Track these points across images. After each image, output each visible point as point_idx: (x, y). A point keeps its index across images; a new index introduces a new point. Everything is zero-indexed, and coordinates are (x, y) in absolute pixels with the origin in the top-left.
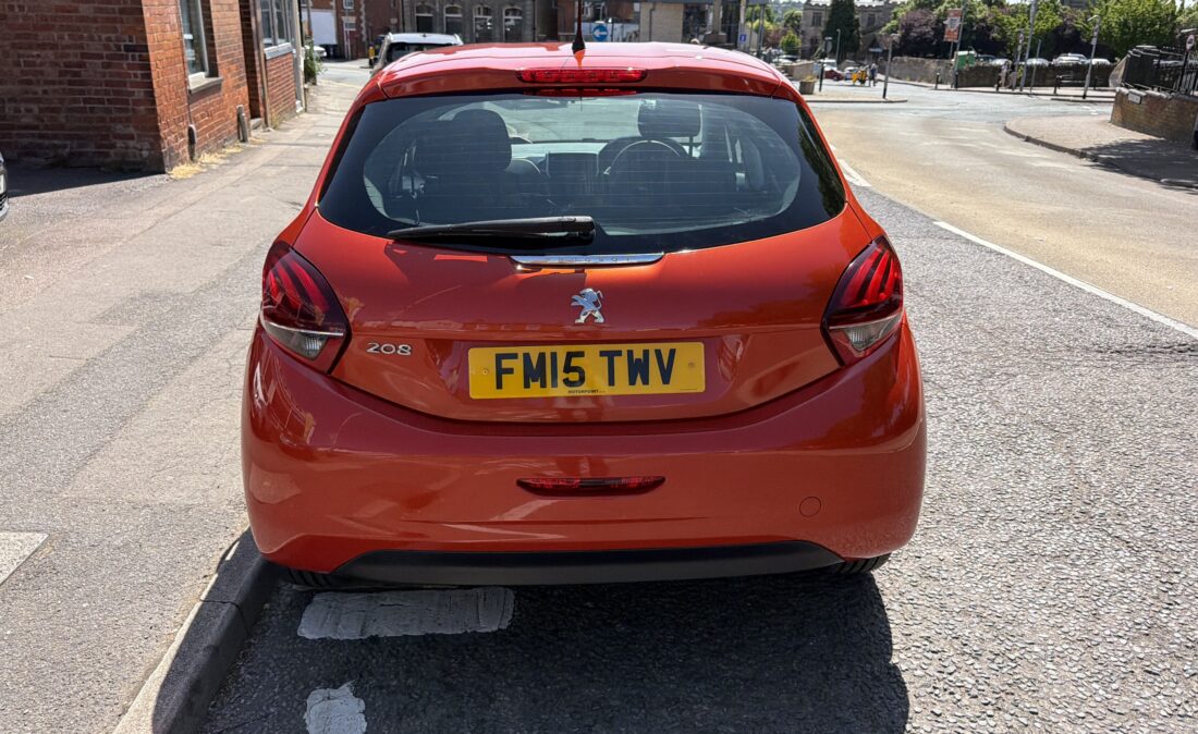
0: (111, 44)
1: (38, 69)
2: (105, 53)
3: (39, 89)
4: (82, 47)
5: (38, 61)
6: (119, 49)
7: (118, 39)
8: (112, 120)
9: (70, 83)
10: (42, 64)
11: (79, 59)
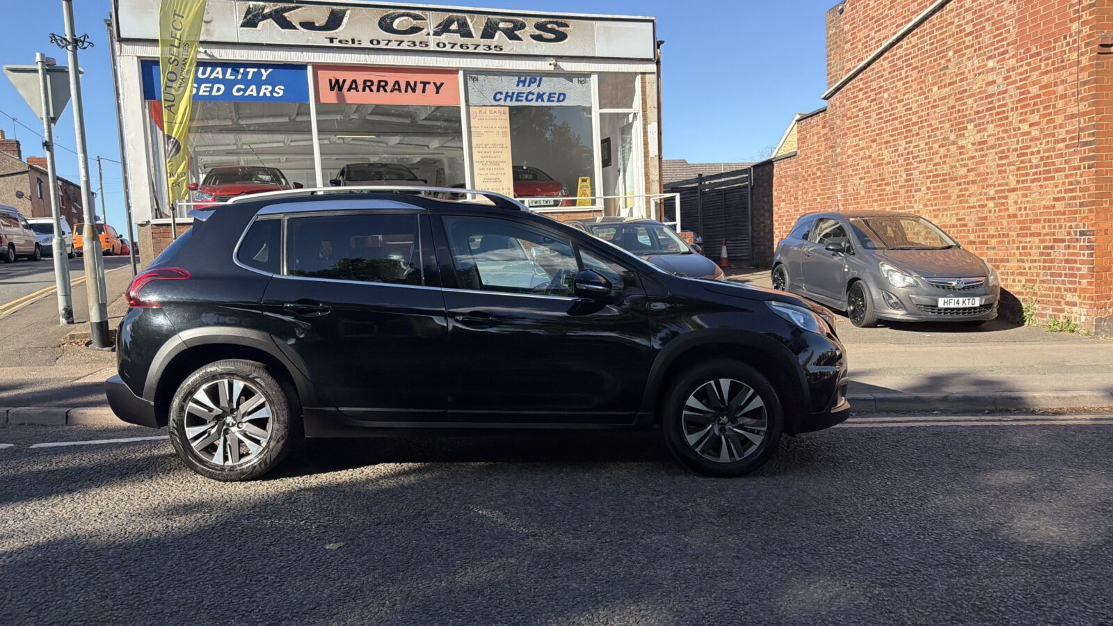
0: (1072, 231)
1: (1028, 251)
2: (1067, 237)
3: (1027, 265)
4: (1054, 234)
5: (1029, 245)
6: (1076, 235)
7: (1077, 226)
8: (1066, 290)
9: (1045, 261)
10: (1031, 248)
11: (1051, 244)
